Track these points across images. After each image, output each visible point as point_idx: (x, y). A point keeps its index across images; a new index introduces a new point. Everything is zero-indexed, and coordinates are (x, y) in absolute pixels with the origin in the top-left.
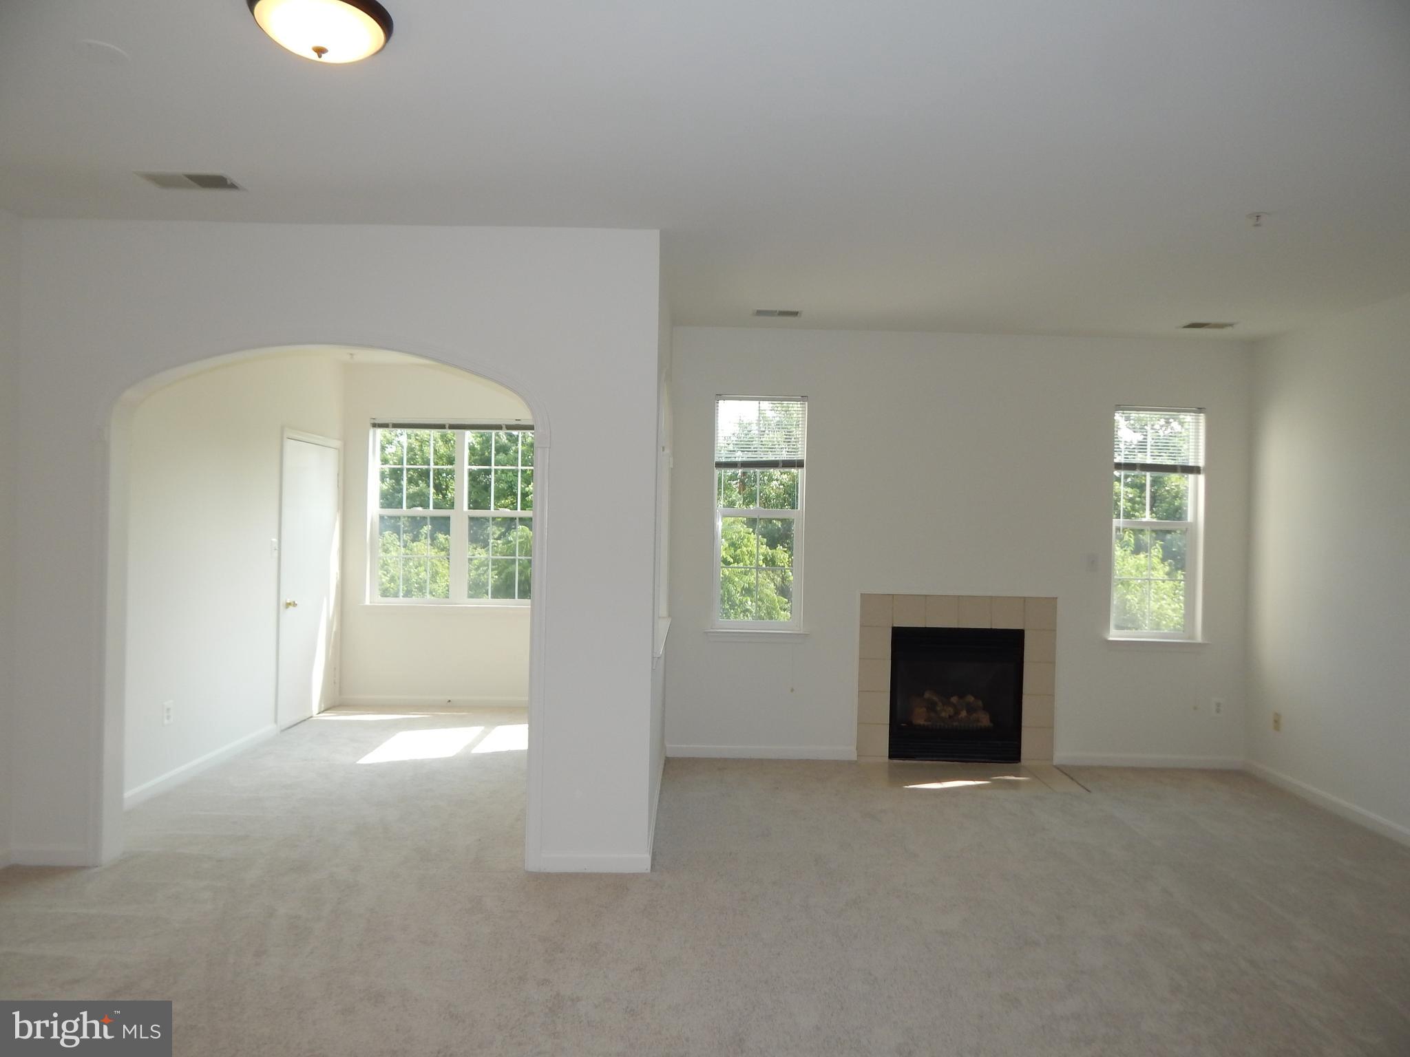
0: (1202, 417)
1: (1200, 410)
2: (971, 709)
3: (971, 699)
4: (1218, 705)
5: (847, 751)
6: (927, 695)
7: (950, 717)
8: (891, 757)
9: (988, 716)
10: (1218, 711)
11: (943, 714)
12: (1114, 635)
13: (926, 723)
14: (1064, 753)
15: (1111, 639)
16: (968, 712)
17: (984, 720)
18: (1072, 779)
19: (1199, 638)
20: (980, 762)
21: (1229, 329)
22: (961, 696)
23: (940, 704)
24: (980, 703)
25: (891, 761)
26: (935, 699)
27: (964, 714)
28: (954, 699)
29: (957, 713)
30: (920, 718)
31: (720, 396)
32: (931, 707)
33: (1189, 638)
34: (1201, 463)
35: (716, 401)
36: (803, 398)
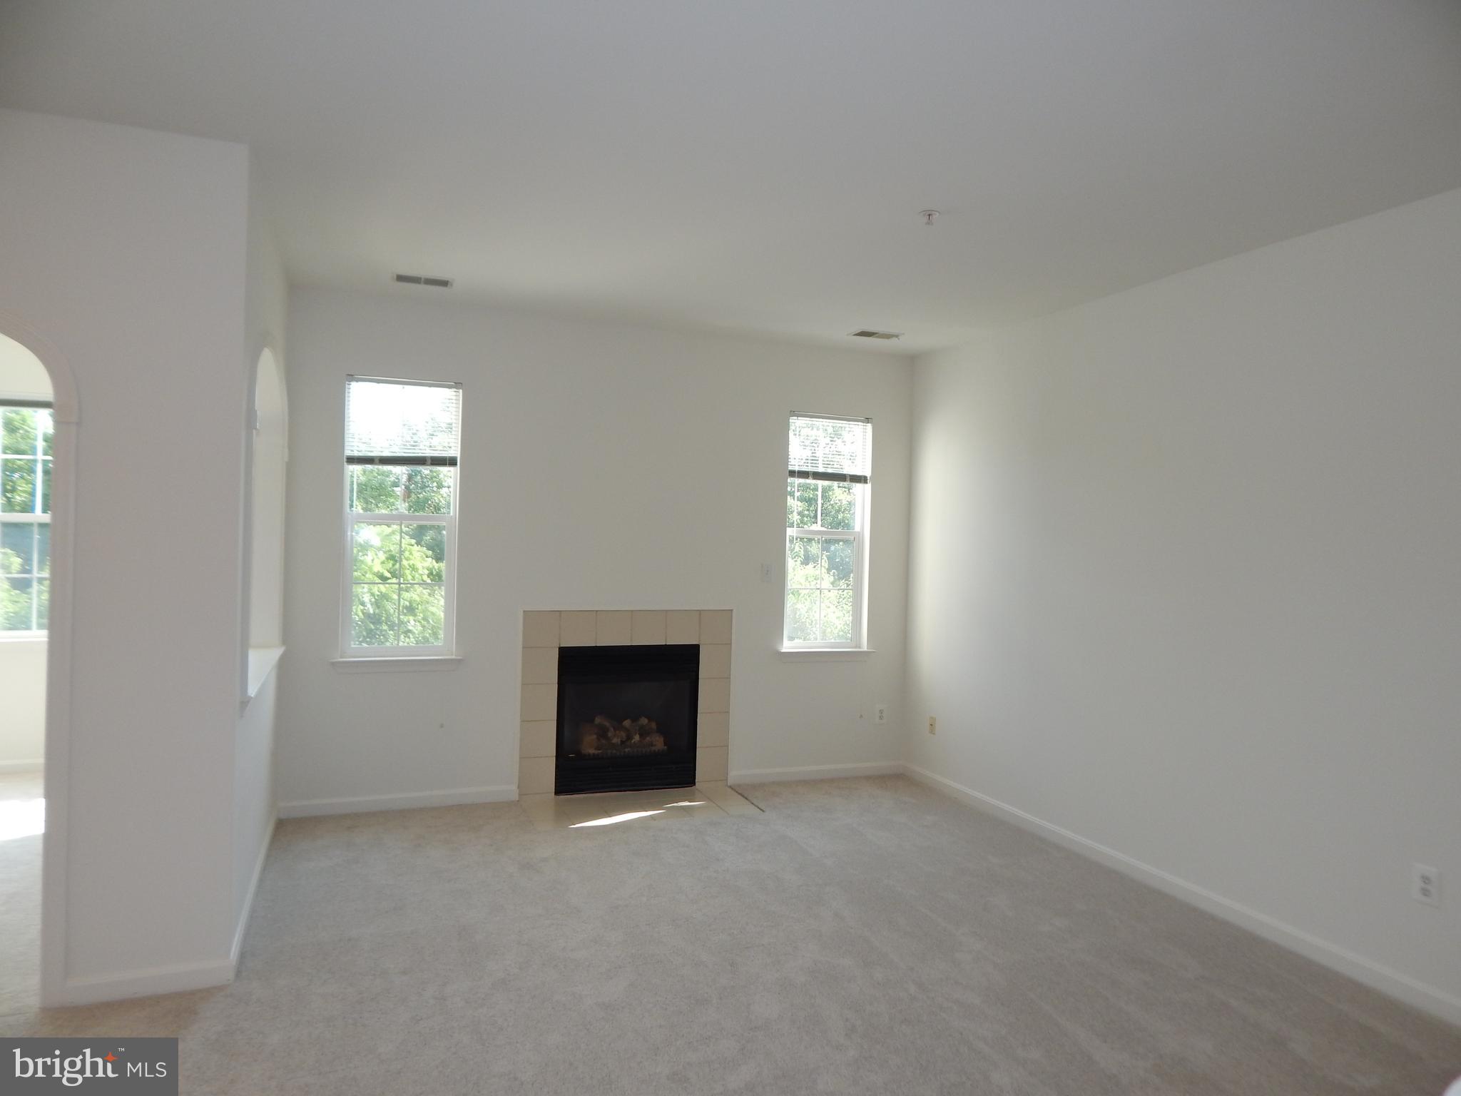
0: (869, 426)
1: (867, 420)
2: (644, 733)
3: (644, 721)
4: (881, 711)
5: (508, 789)
6: (598, 720)
7: (623, 742)
8: (558, 792)
9: (662, 739)
10: (881, 718)
11: (615, 740)
12: (787, 646)
13: (596, 752)
14: (737, 773)
15: (784, 650)
16: (641, 735)
17: (658, 743)
18: (746, 799)
19: (865, 648)
20: (653, 789)
21: (894, 340)
22: (635, 720)
23: (612, 729)
24: (654, 725)
25: (557, 797)
26: (607, 724)
27: (637, 738)
28: (627, 723)
29: (629, 738)
30: (589, 745)
31: (351, 377)
32: (603, 733)
33: (856, 647)
34: (867, 473)
35: (347, 382)
36: (457, 385)
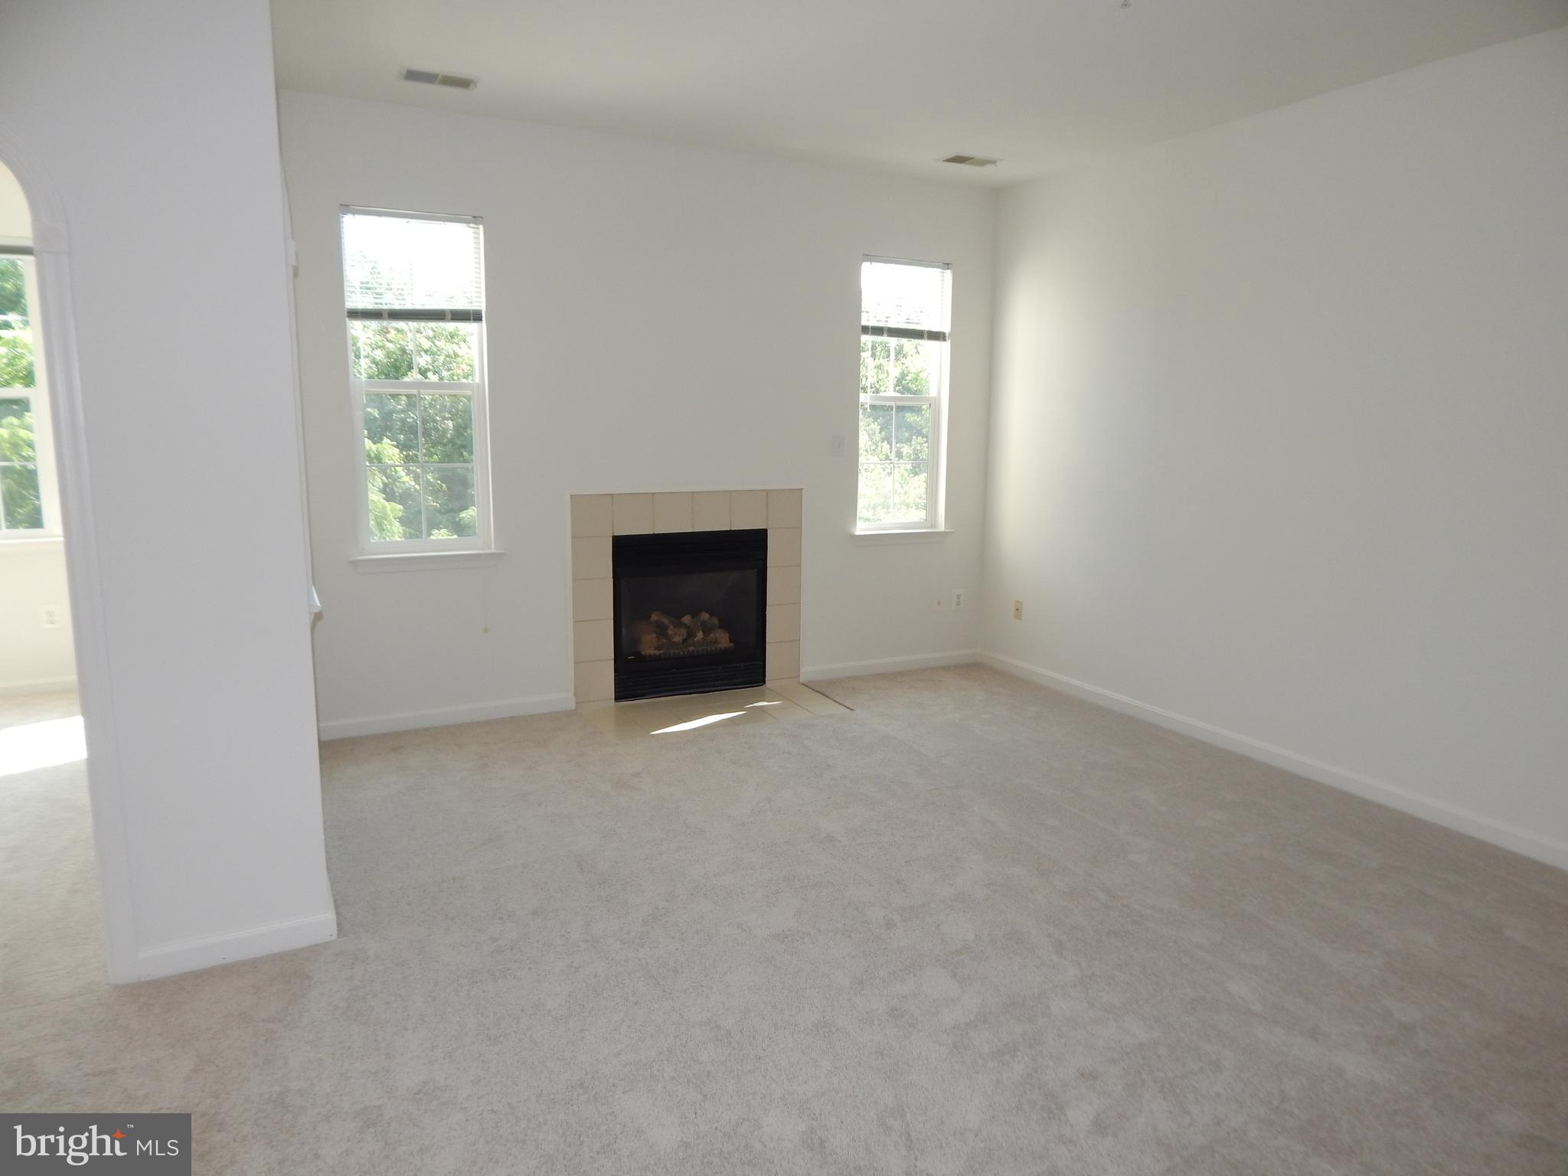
0: (948, 274)
1: (947, 266)
2: (707, 629)
3: (705, 616)
4: (958, 597)
5: (563, 698)
6: (654, 617)
7: (684, 641)
8: (618, 698)
9: (727, 635)
10: (958, 604)
11: (678, 639)
12: (861, 528)
13: (657, 652)
14: (809, 670)
15: (858, 533)
16: (704, 632)
17: (723, 640)
18: (827, 696)
19: (941, 527)
20: (721, 690)
21: (988, 169)
22: (695, 615)
23: (672, 627)
24: (716, 621)
25: (618, 703)
26: (665, 620)
27: (700, 635)
28: (687, 619)
29: (691, 634)
30: (649, 645)
31: (346, 208)
32: (662, 631)
33: (931, 527)
34: (946, 328)
35: (341, 215)
36: (476, 219)
